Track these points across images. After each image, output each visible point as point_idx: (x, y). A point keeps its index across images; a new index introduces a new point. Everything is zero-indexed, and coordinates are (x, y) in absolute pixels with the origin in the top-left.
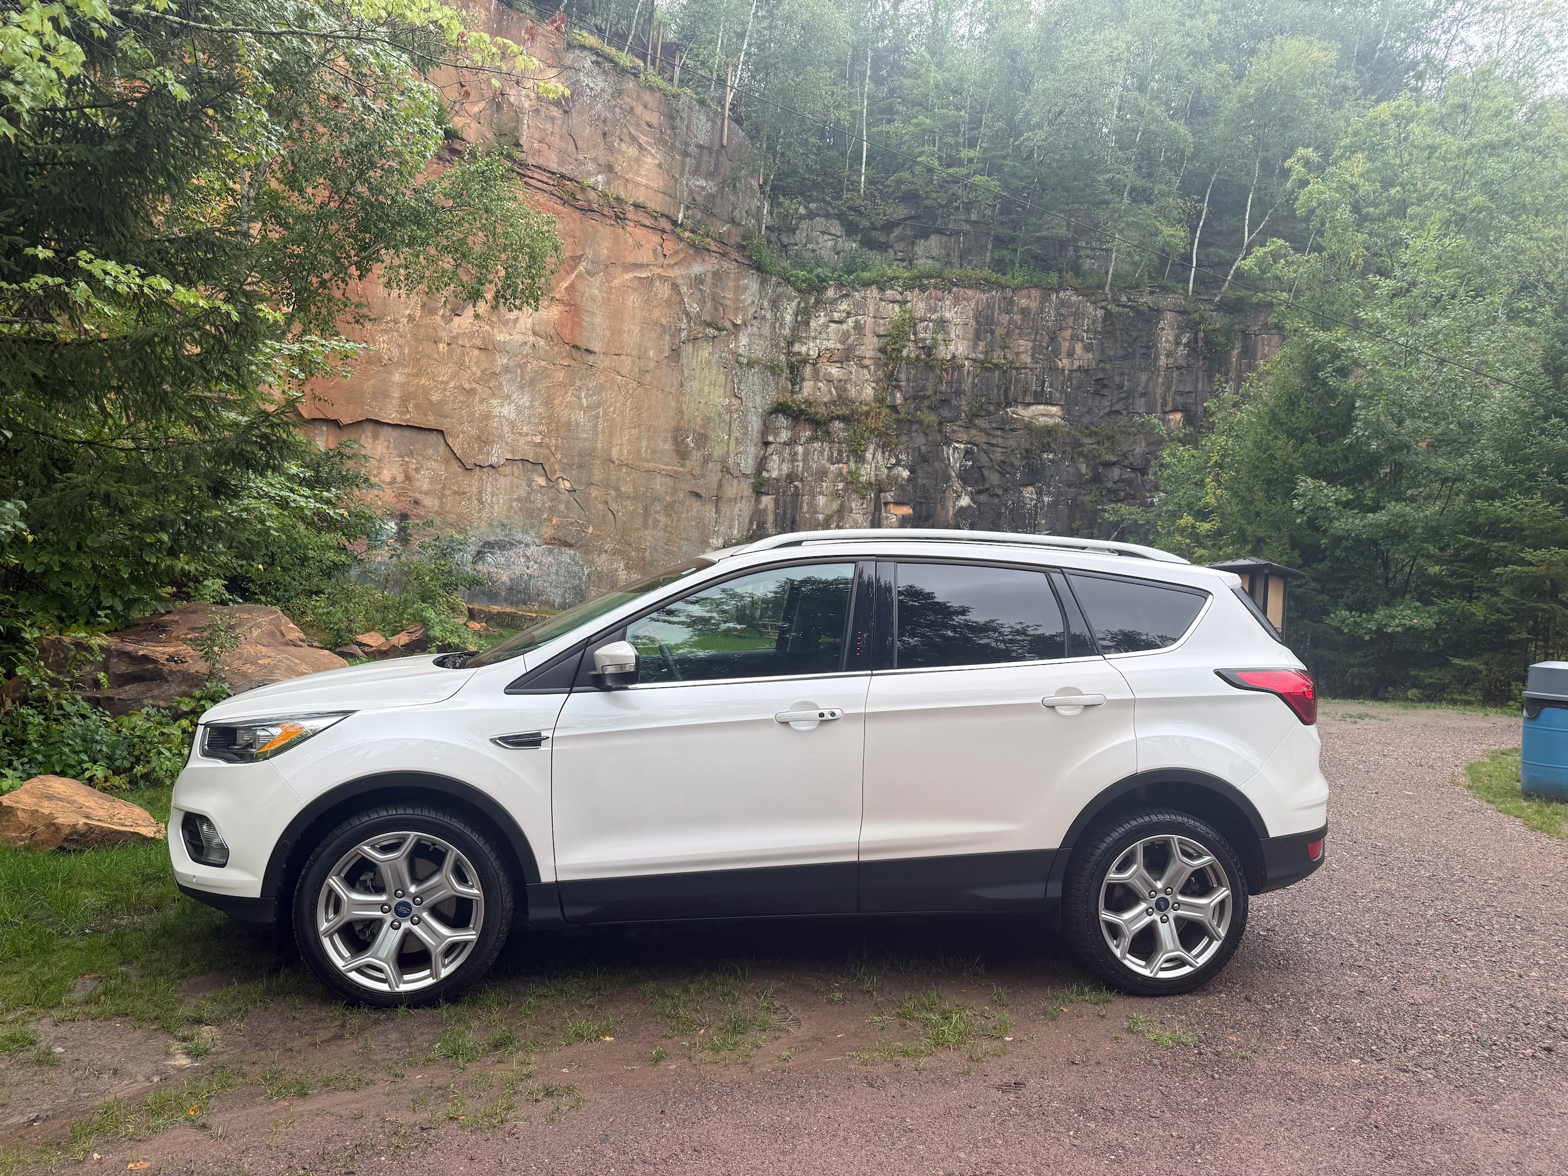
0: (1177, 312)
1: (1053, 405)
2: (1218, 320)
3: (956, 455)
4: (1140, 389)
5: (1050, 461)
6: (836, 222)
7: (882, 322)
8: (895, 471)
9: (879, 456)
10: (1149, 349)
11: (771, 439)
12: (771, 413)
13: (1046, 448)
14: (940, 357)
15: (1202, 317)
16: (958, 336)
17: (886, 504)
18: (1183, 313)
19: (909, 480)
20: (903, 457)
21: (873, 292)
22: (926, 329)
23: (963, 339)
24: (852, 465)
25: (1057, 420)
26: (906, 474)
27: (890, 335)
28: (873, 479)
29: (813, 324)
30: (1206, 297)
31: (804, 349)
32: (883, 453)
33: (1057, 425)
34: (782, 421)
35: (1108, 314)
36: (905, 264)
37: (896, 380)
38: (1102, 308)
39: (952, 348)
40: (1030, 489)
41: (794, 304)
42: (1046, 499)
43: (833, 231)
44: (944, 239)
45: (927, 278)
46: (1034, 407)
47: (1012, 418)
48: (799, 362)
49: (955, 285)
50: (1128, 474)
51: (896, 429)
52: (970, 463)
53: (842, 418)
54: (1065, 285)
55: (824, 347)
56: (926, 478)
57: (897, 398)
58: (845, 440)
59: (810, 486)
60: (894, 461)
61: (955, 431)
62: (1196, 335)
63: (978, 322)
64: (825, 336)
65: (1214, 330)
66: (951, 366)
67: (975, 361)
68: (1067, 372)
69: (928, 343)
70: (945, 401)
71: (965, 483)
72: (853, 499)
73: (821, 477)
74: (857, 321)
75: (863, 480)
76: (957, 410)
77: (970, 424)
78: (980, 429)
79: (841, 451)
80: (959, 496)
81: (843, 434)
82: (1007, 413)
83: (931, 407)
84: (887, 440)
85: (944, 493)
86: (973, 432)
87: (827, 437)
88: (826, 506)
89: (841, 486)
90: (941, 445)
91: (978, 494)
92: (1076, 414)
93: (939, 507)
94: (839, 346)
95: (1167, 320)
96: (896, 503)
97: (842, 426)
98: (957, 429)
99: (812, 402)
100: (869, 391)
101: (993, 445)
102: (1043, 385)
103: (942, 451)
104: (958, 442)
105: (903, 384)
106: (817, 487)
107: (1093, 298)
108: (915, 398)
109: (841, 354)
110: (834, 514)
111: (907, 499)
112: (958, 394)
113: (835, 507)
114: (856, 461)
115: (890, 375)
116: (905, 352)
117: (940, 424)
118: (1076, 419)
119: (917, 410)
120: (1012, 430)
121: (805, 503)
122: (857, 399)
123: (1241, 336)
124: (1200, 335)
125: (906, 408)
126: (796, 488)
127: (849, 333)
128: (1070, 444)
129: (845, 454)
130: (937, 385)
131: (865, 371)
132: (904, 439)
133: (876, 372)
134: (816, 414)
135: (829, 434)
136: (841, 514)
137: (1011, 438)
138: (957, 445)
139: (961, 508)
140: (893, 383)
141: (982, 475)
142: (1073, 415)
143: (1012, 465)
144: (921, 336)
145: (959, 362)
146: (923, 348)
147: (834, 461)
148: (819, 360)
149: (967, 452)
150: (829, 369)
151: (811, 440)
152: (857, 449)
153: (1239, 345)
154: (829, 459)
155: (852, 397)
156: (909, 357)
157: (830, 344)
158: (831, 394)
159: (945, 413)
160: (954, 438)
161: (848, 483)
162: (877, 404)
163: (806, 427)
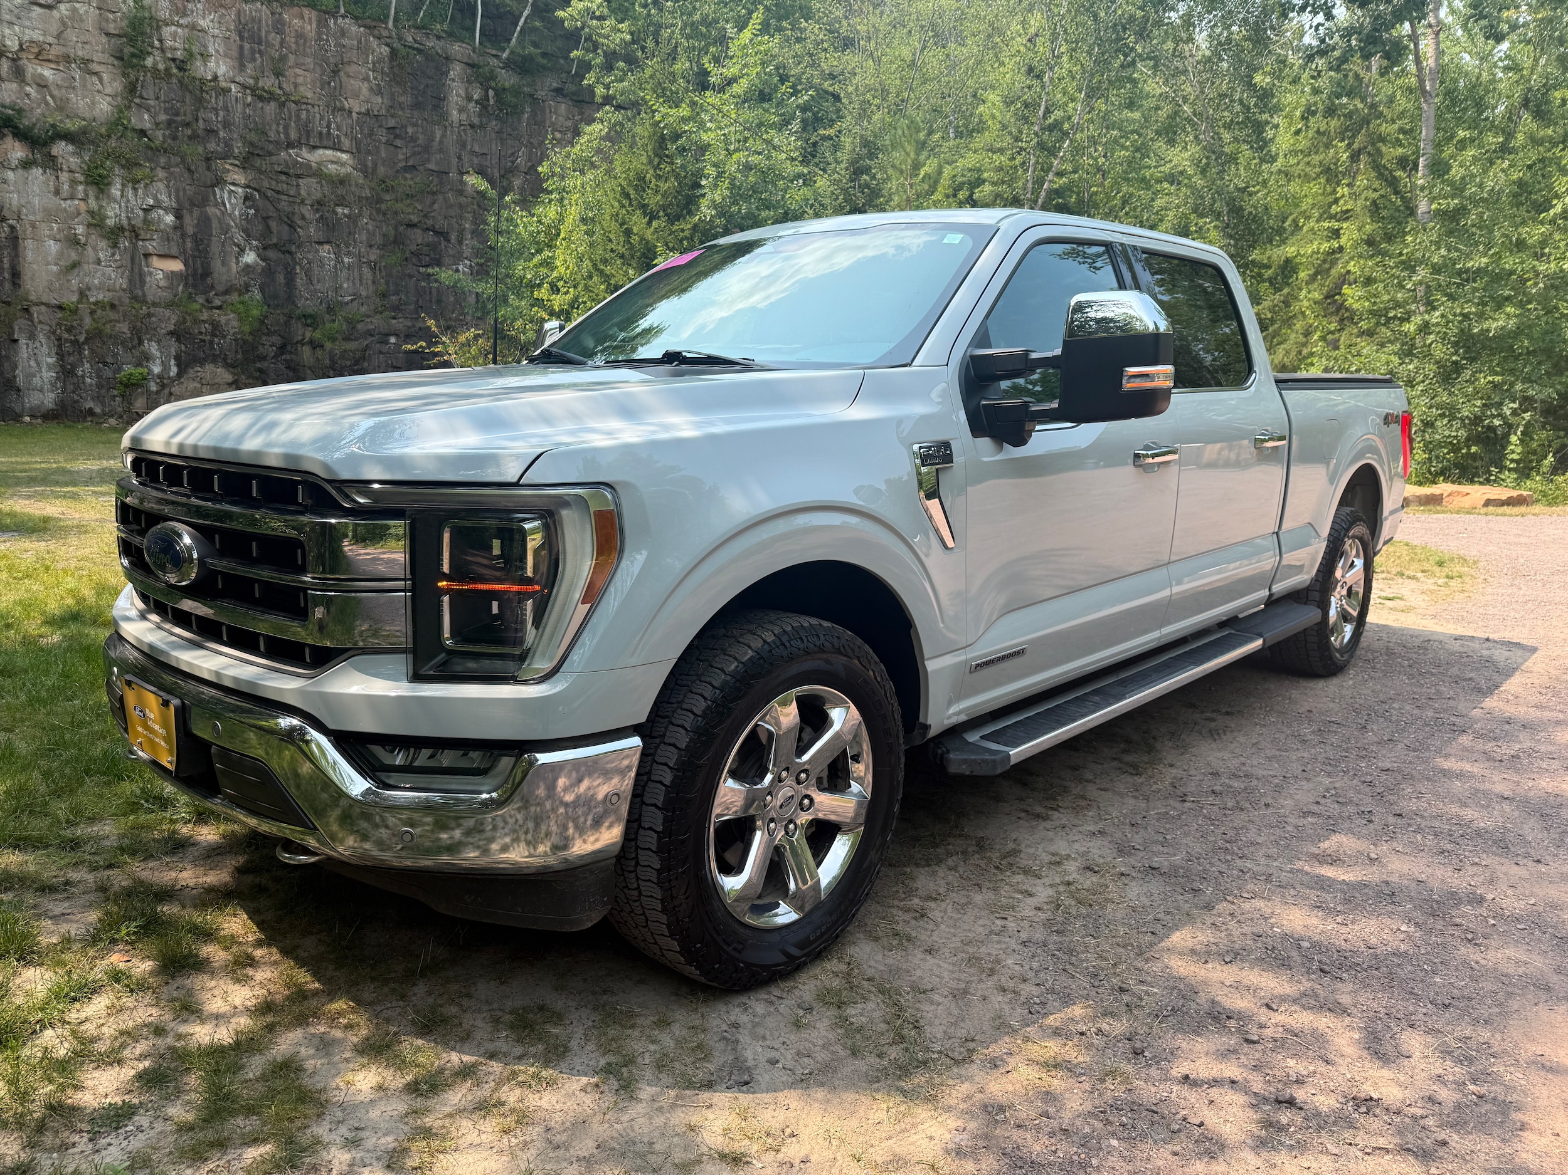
0: (466, 64)
1: (343, 151)
2: (507, 79)
3: (233, 201)
4: (435, 144)
5: (346, 216)
7: (111, 16)
8: (153, 215)
9: (130, 194)
10: (439, 101)
13: (341, 202)
14: (198, 75)
15: (491, 72)
16: (217, 51)
17: (147, 256)
18: (472, 66)
19: (175, 228)
20: (163, 197)
22: (174, 36)
23: (226, 55)
24: (92, 203)
25: (349, 169)
26: (170, 219)
27: (125, 36)
28: (125, 222)
30: (494, 52)
32: (135, 189)
33: (348, 175)
35: (394, 53)
37: (141, 97)
38: (387, 45)
39: (212, 65)
40: (327, 247)
42: (346, 260)
46: (321, 152)
47: (297, 162)
50: (430, 237)
51: (149, 160)
52: (252, 211)
53: (69, 137)
54: (342, 11)
55: (26, 38)
56: (197, 225)
57: (145, 121)
58: (78, 169)
59: (34, 227)
60: (151, 202)
61: (228, 171)
62: (487, 92)
63: (242, 38)
64: (27, 23)
65: (504, 89)
66: (214, 88)
67: (244, 87)
68: (354, 115)
69: (179, 54)
70: (211, 132)
71: (248, 236)
72: (101, 248)
73: (50, 215)
74: (74, 10)
75: (110, 222)
76: (228, 145)
77: (246, 163)
78: (260, 172)
79: (74, 183)
80: (242, 251)
81: (74, 161)
82: (290, 155)
83: (193, 137)
84: (138, 173)
85: (223, 246)
86: (251, 175)
87: (51, 163)
88: (60, 255)
89: (80, 230)
90: (213, 186)
91: (265, 248)
92: (370, 164)
93: (219, 263)
94: (50, 40)
95: (456, 71)
96: (160, 256)
97: (70, 148)
98: (230, 168)
99: (20, 111)
100: (104, 107)
101: (278, 192)
102: (328, 126)
103: (215, 194)
104: (234, 184)
105: (152, 102)
106: (44, 229)
107: (376, 32)
108: (169, 123)
109: (56, 51)
110: (75, 265)
111: (174, 251)
112: (227, 124)
113: (74, 256)
114: (97, 198)
115: (132, 89)
116: (149, 62)
117: (208, 159)
118: (370, 170)
119: (175, 138)
120: (299, 176)
121: (29, 250)
122: (87, 115)
123: (529, 100)
124: (491, 93)
125: (159, 134)
126: (12, 227)
127: (64, 24)
128: (367, 198)
129: (81, 188)
130: (197, 110)
131: (95, 79)
132: (161, 174)
133: (111, 83)
134: (31, 128)
135: (53, 159)
136: (86, 267)
137: (298, 185)
138: (233, 188)
139: (247, 266)
140: (137, 100)
141: (268, 227)
142: (366, 166)
143: (303, 218)
144: (169, 43)
145: (223, 84)
146: (174, 60)
147: (65, 195)
148: (23, 55)
149: (246, 198)
150: (39, 70)
151: (26, 165)
152: (98, 181)
153: (528, 109)
154: (57, 192)
155: (80, 112)
156: (155, 69)
157: (37, 36)
158: (47, 104)
159: (212, 146)
160: (229, 179)
161: (89, 225)
162: (117, 125)
163: (17, 144)
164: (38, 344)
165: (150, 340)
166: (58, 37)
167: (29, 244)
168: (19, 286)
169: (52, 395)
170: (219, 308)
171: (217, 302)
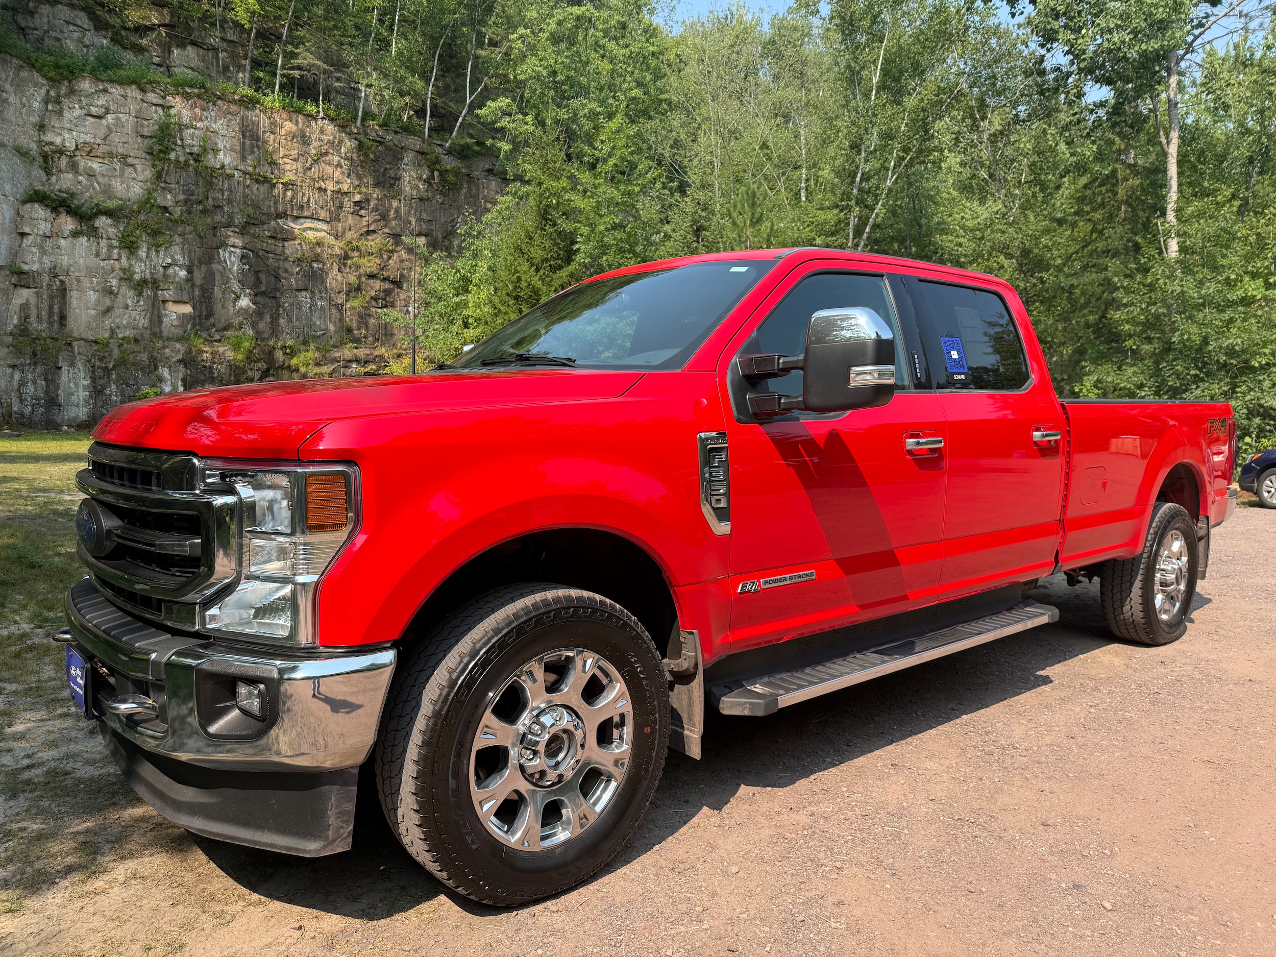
0: (417, 152)
1: (319, 221)
2: (449, 163)
3: (233, 259)
4: (392, 213)
5: (320, 269)
6: (83, 15)
7: (146, 123)
8: (171, 271)
9: (153, 255)
10: (395, 181)
11: (27, 230)
12: (24, 202)
13: (317, 258)
14: (210, 165)
15: (437, 158)
16: (225, 147)
17: (164, 302)
18: (422, 153)
19: (187, 280)
20: (178, 257)
21: (133, 92)
22: (192, 136)
23: (231, 150)
24: (124, 261)
25: (324, 234)
26: (183, 273)
27: (155, 137)
28: (148, 276)
29: (67, 114)
30: (439, 142)
31: (58, 140)
32: (157, 252)
33: (323, 238)
34: (40, 211)
35: (361, 145)
36: (162, 69)
38: (356, 139)
39: (220, 157)
40: (304, 293)
41: (43, 91)
42: (319, 303)
43: (79, 23)
44: (201, 52)
45: (191, 87)
46: (302, 221)
47: (284, 229)
48: (54, 152)
49: (219, 98)
50: (386, 285)
51: (169, 229)
52: (247, 267)
53: (109, 213)
54: (321, 115)
55: (81, 140)
56: (204, 278)
57: (168, 199)
58: (114, 237)
59: (78, 281)
60: (169, 261)
61: (230, 236)
62: (433, 172)
63: (244, 136)
64: (83, 129)
65: (447, 171)
66: (221, 174)
67: (245, 173)
68: (329, 193)
69: (195, 150)
70: (218, 207)
71: (243, 285)
72: (128, 296)
73: (91, 272)
74: (118, 119)
75: (137, 277)
76: (231, 217)
77: (243, 230)
78: (254, 236)
79: (110, 247)
80: (238, 297)
81: (112, 231)
82: (278, 224)
83: (205, 212)
84: (161, 240)
85: (224, 293)
86: (247, 239)
87: (93, 233)
88: (98, 302)
89: (114, 282)
90: (218, 248)
91: (256, 295)
92: (340, 229)
93: (220, 306)
94: (99, 141)
95: (409, 157)
96: (175, 302)
97: (109, 221)
98: (231, 234)
99: (72, 195)
100: (137, 191)
101: (268, 252)
102: (309, 201)
103: (219, 254)
104: (233, 246)
105: (173, 186)
106: (86, 283)
107: (348, 130)
108: (186, 201)
109: (103, 149)
110: (109, 310)
111: (186, 298)
112: (230, 202)
113: (108, 303)
114: (129, 259)
115: (159, 176)
116: (172, 156)
117: (215, 228)
118: (340, 234)
119: (189, 213)
120: (284, 240)
121: (74, 299)
122: (124, 197)
123: (466, 178)
124: (436, 174)
125: (178, 210)
126: (62, 282)
127: (110, 130)
128: (337, 256)
129: (116, 251)
130: (208, 191)
131: (131, 169)
132: (178, 239)
133: (144, 172)
134: (79, 207)
135: (96, 229)
136: (116, 311)
137: (283, 246)
138: (232, 249)
139: (241, 309)
140: (162, 185)
141: (258, 279)
142: (337, 231)
143: (286, 271)
144: (188, 142)
145: (228, 171)
146: (191, 154)
147: (104, 257)
148: (77, 153)
149: (243, 257)
150: (90, 163)
151: (75, 234)
152: (130, 247)
153: (465, 186)
154: (97, 255)
155: (118, 195)
156: (177, 161)
157: (89, 138)
158: (94, 189)
159: (218, 218)
160: (230, 243)
161: (121, 279)
162: (147, 203)
163: (69, 219)
164: (77, 370)
165: (164, 366)
166: (105, 139)
167: (75, 294)
168: (65, 326)
169: (86, 410)
170: (219, 341)
171: (217, 337)
